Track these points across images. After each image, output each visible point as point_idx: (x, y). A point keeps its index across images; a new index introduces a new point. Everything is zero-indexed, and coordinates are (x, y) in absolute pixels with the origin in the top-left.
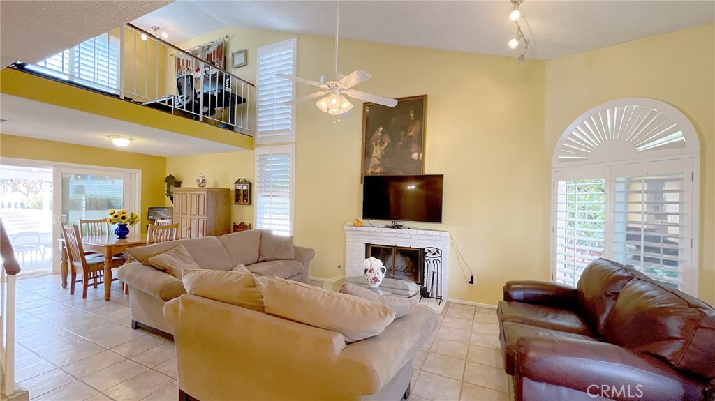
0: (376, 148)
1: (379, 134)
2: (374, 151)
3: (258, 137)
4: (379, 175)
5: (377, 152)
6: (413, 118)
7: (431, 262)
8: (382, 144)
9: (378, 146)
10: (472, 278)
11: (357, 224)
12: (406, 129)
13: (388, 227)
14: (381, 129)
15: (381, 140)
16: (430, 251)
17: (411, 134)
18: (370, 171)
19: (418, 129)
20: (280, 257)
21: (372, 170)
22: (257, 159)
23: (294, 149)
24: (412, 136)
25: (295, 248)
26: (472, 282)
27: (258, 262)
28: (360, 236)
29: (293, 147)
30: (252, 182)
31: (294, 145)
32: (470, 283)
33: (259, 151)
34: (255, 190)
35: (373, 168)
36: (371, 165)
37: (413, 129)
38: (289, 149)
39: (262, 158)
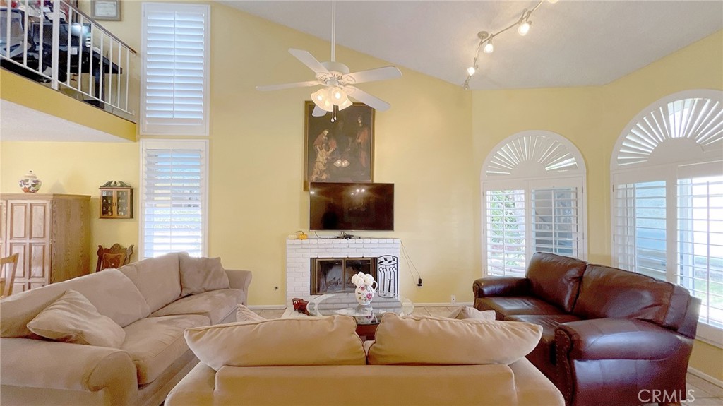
0: (320, 153)
1: (324, 138)
2: (319, 156)
3: (145, 126)
4: (324, 181)
5: (322, 156)
6: (361, 125)
7: (388, 270)
8: (327, 148)
9: (324, 150)
10: (420, 281)
11: (302, 237)
12: (354, 135)
13: (338, 238)
14: (326, 132)
15: (327, 144)
16: (386, 260)
17: (360, 140)
18: (314, 178)
19: (366, 137)
20: (212, 286)
21: (317, 176)
22: (145, 155)
23: (208, 144)
24: (360, 143)
25: (227, 272)
26: (420, 284)
27: (181, 297)
28: (306, 250)
29: (206, 142)
30: (133, 186)
31: (208, 141)
32: (418, 285)
33: (145, 144)
34: (141, 196)
35: (317, 174)
36: (315, 171)
37: (362, 136)
38: (200, 145)
39: (154, 153)
